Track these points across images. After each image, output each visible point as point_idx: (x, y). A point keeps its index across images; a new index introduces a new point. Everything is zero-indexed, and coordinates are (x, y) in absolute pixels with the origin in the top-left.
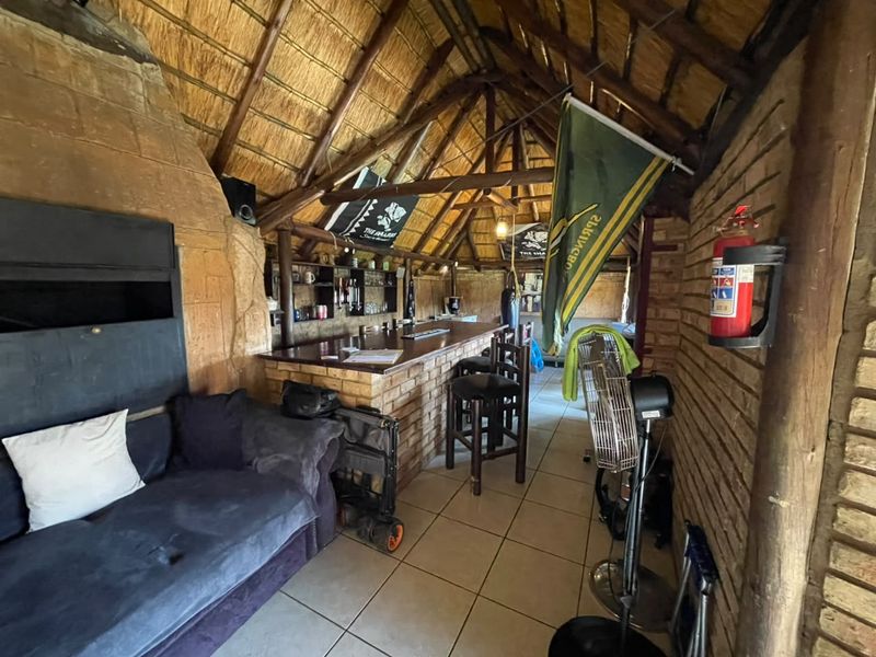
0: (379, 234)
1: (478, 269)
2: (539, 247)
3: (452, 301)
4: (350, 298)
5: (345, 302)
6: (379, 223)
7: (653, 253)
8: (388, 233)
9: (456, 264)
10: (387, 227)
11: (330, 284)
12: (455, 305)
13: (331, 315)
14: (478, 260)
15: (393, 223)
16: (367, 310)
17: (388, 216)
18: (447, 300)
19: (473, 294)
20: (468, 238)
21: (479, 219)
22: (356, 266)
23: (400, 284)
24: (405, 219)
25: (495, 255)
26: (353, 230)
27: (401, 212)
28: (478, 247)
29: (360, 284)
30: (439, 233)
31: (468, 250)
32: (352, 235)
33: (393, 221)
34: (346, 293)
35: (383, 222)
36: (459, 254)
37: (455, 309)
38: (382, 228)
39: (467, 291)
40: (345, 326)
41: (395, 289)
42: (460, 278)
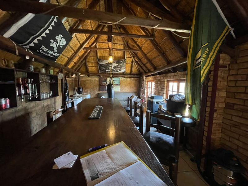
0: (50, 52)
1: (89, 76)
2: (113, 69)
3: (79, 89)
4: (30, 91)
5: (26, 93)
6: (51, 45)
7: (220, 69)
8: (56, 53)
9: (80, 73)
10: (55, 49)
11: (12, 82)
12: (81, 90)
13: (13, 104)
14: (89, 72)
15: (59, 48)
16: (42, 97)
17: (57, 42)
18: (76, 88)
19: (87, 85)
20: (85, 63)
21: (91, 56)
22: (32, 70)
23: (59, 82)
24: (65, 46)
25: (96, 71)
26: (32, 44)
27: (64, 42)
28: (89, 67)
29: (36, 82)
30: (75, 60)
31: (84, 68)
32: (31, 48)
33: (59, 46)
34: (26, 88)
35: (53, 45)
36: (81, 70)
37: (81, 92)
38: (52, 49)
39: (85, 85)
40: (25, 109)
41: (56, 84)
42: (82, 80)
